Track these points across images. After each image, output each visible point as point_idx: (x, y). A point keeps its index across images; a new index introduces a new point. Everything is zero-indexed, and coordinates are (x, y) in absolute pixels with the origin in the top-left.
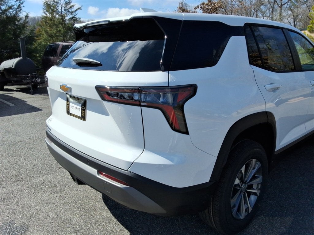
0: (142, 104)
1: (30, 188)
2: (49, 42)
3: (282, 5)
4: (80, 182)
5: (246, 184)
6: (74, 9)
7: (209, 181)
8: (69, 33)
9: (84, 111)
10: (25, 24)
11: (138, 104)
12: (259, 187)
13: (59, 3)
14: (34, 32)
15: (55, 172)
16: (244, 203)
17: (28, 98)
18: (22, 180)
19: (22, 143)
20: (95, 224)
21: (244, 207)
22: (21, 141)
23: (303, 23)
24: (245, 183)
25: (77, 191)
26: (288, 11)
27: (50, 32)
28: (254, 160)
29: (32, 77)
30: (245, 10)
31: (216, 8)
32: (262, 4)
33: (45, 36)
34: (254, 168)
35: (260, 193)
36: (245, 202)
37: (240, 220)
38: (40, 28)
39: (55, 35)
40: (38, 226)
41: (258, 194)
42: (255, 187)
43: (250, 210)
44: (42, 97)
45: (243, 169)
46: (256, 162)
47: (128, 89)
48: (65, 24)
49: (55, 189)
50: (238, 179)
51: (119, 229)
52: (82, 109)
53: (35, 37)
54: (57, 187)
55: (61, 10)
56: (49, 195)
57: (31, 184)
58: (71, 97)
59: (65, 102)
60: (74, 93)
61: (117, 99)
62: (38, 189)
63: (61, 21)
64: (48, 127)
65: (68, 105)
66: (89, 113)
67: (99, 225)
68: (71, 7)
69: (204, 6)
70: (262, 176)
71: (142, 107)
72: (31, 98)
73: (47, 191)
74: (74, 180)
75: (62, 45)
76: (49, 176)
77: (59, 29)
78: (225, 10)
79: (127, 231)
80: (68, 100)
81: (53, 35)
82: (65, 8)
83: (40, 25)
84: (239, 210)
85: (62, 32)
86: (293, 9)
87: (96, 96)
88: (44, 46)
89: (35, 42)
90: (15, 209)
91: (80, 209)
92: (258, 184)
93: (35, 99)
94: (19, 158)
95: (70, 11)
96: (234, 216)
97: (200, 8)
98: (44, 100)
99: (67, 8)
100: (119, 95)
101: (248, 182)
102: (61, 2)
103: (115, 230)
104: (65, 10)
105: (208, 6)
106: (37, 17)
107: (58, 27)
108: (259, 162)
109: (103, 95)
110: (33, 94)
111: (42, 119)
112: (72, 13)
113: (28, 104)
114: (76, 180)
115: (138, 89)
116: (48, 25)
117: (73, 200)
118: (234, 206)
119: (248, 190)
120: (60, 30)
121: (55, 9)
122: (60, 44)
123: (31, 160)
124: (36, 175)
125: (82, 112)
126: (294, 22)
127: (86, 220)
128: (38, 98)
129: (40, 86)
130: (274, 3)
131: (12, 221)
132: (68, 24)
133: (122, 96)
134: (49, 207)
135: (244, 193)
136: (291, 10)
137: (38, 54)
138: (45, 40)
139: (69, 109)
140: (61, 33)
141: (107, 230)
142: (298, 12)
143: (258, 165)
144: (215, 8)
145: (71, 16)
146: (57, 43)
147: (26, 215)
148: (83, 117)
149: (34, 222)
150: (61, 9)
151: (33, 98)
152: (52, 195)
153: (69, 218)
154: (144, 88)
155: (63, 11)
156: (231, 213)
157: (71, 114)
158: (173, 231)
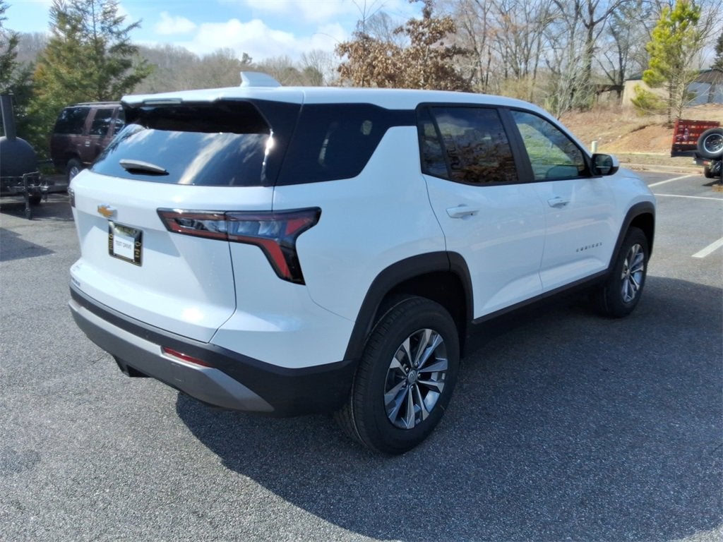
0: (230, 237)
1: (40, 396)
2: (67, 101)
3: (593, 24)
4: (134, 372)
5: (417, 371)
6: (122, 27)
7: (342, 360)
8: (110, 79)
9: (138, 250)
10: (9, 59)
11: (225, 237)
12: (443, 378)
13: (88, 12)
14: (31, 77)
15: (86, 368)
16: (414, 404)
17: (19, 226)
18: (22, 383)
19: (16, 317)
20: (161, 449)
21: (412, 410)
22: (13, 314)
23: (640, 63)
24: (416, 368)
25: (128, 399)
26: (608, 35)
27: (67, 77)
28: (428, 332)
29: (30, 181)
30: (515, 32)
31: (441, 33)
32: (551, 21)
33: (57, 86)
34: (429, 345)
35: (445, 388)
36: (416, 401)
37: (406, 429)
38: (44, 66)
39: (80, 84)
40: (58, 453)
41: (441, 390)
42: (434, 377)
43: (425, 415)
44: (51, 225)
45: (407, 344)
46: (433, 334)
47: (213, 214)
48: (103, 60)
49: (86, 396)
50: (398, 360)
51: (203, 455)
52: (136, 247)
53: (35, 87)
54: (90, 394)
55: (94, 27)
56: (75, 407)
57: (39, 390)
58: (117, 225)
59: (106, 235)
60: (122, 219)
61: (191, 229)
62: (54, 396)
63: (95, 52)
64: (74, 279)
65: (111, 240)
66: (146, 252)
67: (168, 450)
68: (116, 22)
69: (415, 26)
70: (448, 359)
71: (231, 243)
72: (27, 227)
73: (71, 400)
74: (123, 370)
75: (95, 108)
76: (74, 376)
77: (88, 71)
78: (470, 33)
79: (216, 456)
80: (110, 231)
81: (76, 84)
82: (102, 23)
83: (44, 61)
84: (403, 412)
85: (95, 77)
86: (619, 33)
87: (159, 225)
88: (56, 109)
89: (34, 99)
90: (12, 430)
91: (133, 428)
92: (440, 373)
93: (38, 229)
94: (12, 346)
95: (115, 29)
96: (393, 422)
97: (405, 32)
98: (55, 230)
99: (108, 23)
100: (195, 224)
101: (419, 367)
102: (93, 10)
103: (196, 455)
104: (103, 29)
105: (423, 28)
106: (33, 35)
107: (87, 67)
108: (439, 335)
109: (169, 223)
110: (31, 218)
111: (54, 271)
112: (119, 34)
113: (22, 241)
114: (126, 369)
115: (224, 215)
116: (64, 60)
117: (121, 413)
118: (392, 404)
119: (421, 382)
120: (91, 74)
121: (80, 26)
122: (90, 106)
123: (36, 349)
124: (48, 375)
125: (135, 252)
126: (621, 60)
127: (145, 444)
128: (42, 226)
129: (46, 199)
130: (576, 19)
131: (9, 447)
132: (109, 59)
133: (199, 224)
134: (76, 425)
135: (414, 385)
136: (614, 34)
137: (41, 126)
138: (57, 95)
139: (112, 247)
140: (94, 80)
141: (182, 456)
142: (631, 38)
143: (437, 340)
144: (437, 33)
145: (117, 42)
146: (84, 105)
147: (34, 438)
148: (138, 260)
149: (48, 448)
150: (93, 25)
151: (32, 226)
152: (81, 407)
153: (114, 441)
154: (234, 213)
155: (98, 30)
156: (387, 415)
157: (116, 256)
158: (296, 454)
